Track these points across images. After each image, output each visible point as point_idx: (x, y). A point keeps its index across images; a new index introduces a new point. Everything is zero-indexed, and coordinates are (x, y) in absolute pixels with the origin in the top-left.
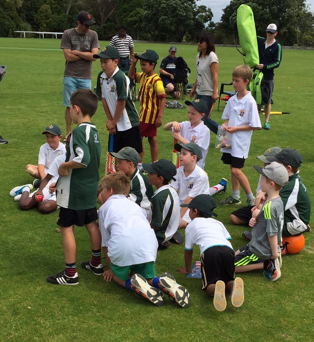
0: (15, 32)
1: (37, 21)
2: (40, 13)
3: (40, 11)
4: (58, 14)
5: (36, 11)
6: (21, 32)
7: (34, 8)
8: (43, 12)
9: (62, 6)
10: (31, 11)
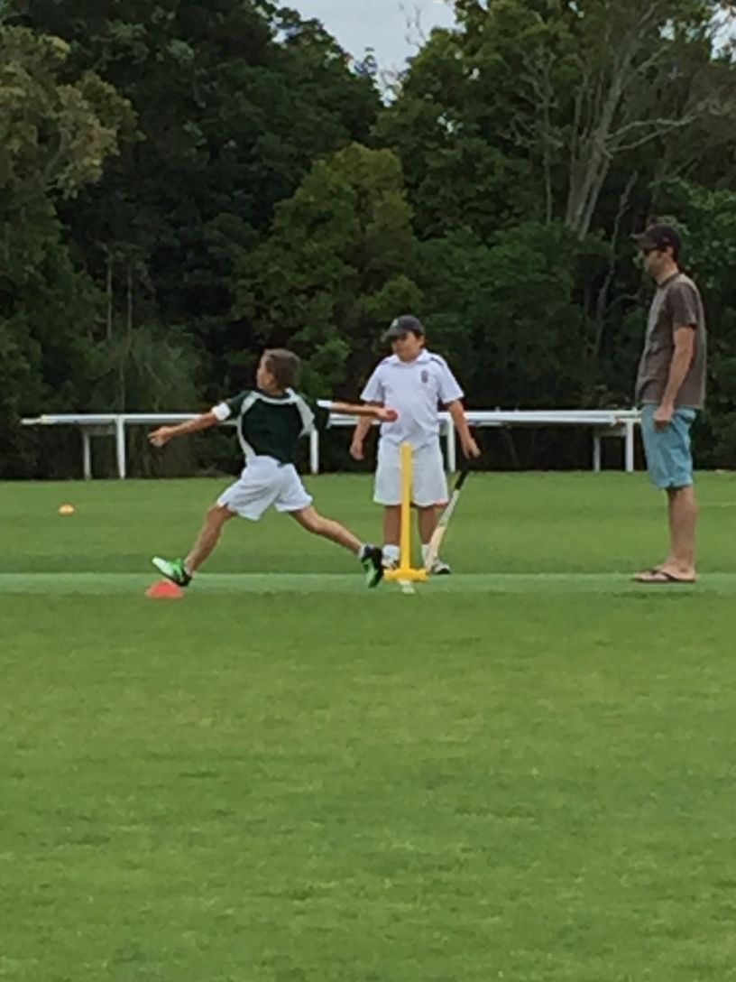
0: (26, 421)
1: (261, 312)
2: (301, 232)
3: (298, 215)
4: (485, 235)
5: (261, 217)
6: (93, 426)
7: (238, 184)
8: (322, 220)
9: (524, 153)
10: (207, 218)
